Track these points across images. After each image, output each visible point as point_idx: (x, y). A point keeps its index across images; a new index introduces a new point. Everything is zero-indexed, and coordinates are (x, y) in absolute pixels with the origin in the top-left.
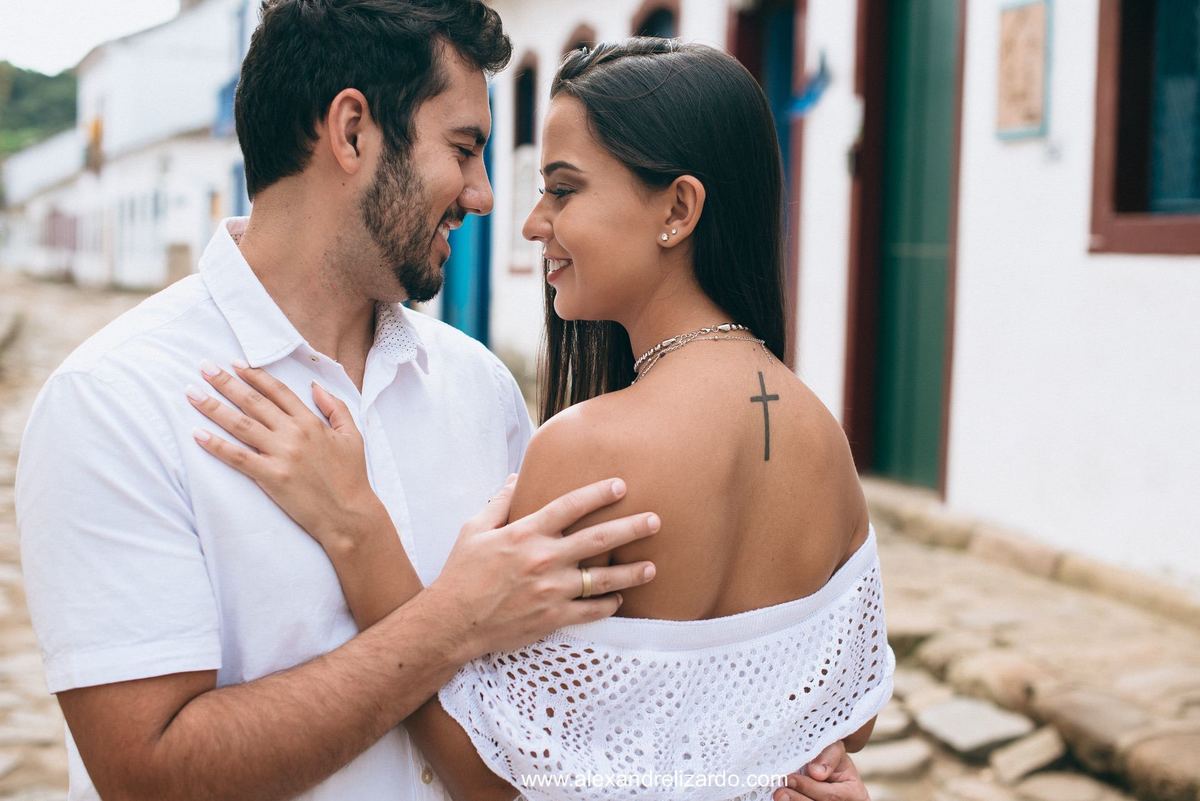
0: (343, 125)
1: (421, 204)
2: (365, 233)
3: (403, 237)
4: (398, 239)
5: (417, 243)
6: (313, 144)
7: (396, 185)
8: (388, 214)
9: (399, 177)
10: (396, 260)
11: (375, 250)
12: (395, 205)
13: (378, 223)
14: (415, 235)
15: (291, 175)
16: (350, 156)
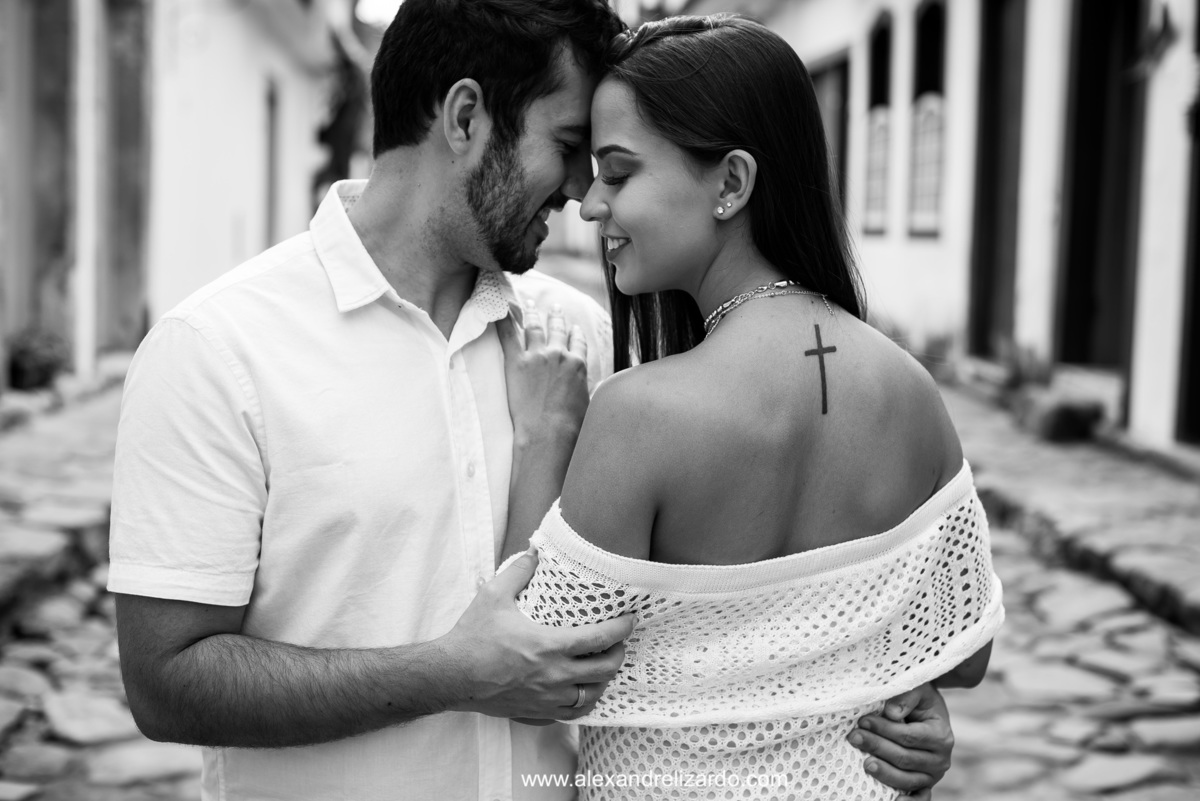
0: (456, 112)
1: (520, 192)
2: (467, 209)
3: (500, 219)
4: (495, 219)
5: (512, 226)
6: (430, 122)
7: (499, 171)
8: (489, 196)
9: (503, 164)
10: (492, 238)
11: (474, 225)
12: (496, 189)
13: (479, 203)
14: (511, 219)
15: (408, 145)
16: (460, 139)
